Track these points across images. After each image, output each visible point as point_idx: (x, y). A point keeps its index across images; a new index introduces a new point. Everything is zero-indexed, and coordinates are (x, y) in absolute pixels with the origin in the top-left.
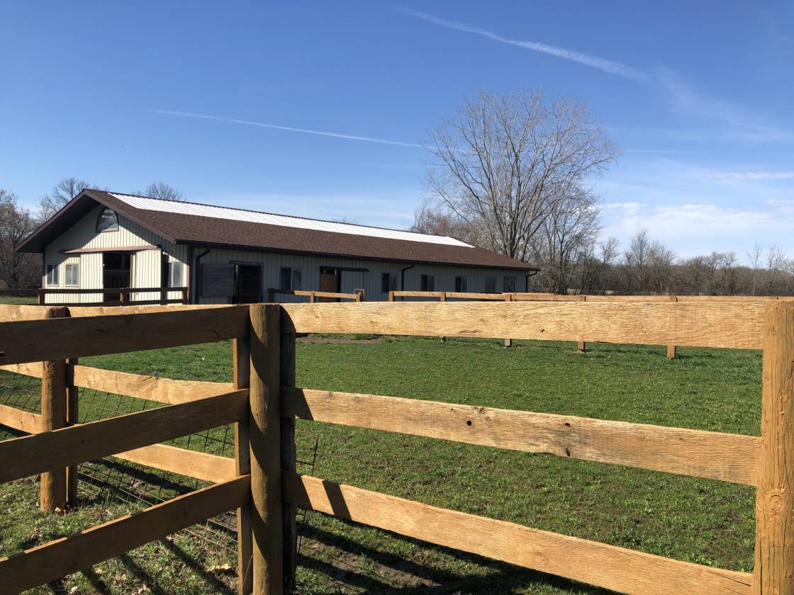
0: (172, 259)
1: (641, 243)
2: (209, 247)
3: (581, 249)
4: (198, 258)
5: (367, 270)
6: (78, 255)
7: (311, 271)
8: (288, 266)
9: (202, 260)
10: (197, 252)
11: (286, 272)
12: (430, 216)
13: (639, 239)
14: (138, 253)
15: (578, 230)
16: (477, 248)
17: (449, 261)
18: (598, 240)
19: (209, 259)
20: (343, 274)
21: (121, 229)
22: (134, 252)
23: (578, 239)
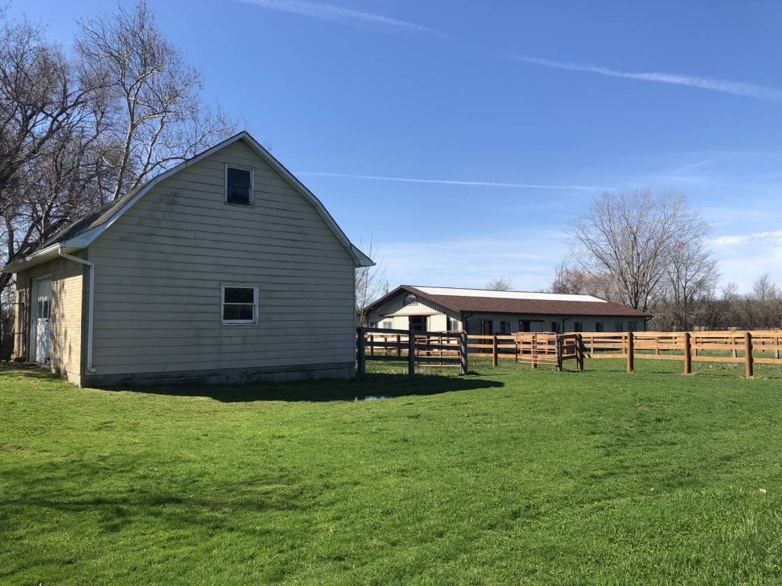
0: (452, 319)
1: (763, 284)
2: (472, 313)
3: (704, 293)
4: (466, 318)
5: (543, 321)
6: (392, 317)
7: (515, 323)
8: (503, 320)
9: (468, 319)
10: (465, 316)
11: (503, 323)
12: (568, 272)
13: (761, 282)
14: (431, 316)
15: (698, 277)
16: (610, 303)
17: (591, 314)
18: (718, 285)
19: (472, 319)
20: (531, 323)
21: (420, 304)
22: (429, 316)
23: (700, 284)
